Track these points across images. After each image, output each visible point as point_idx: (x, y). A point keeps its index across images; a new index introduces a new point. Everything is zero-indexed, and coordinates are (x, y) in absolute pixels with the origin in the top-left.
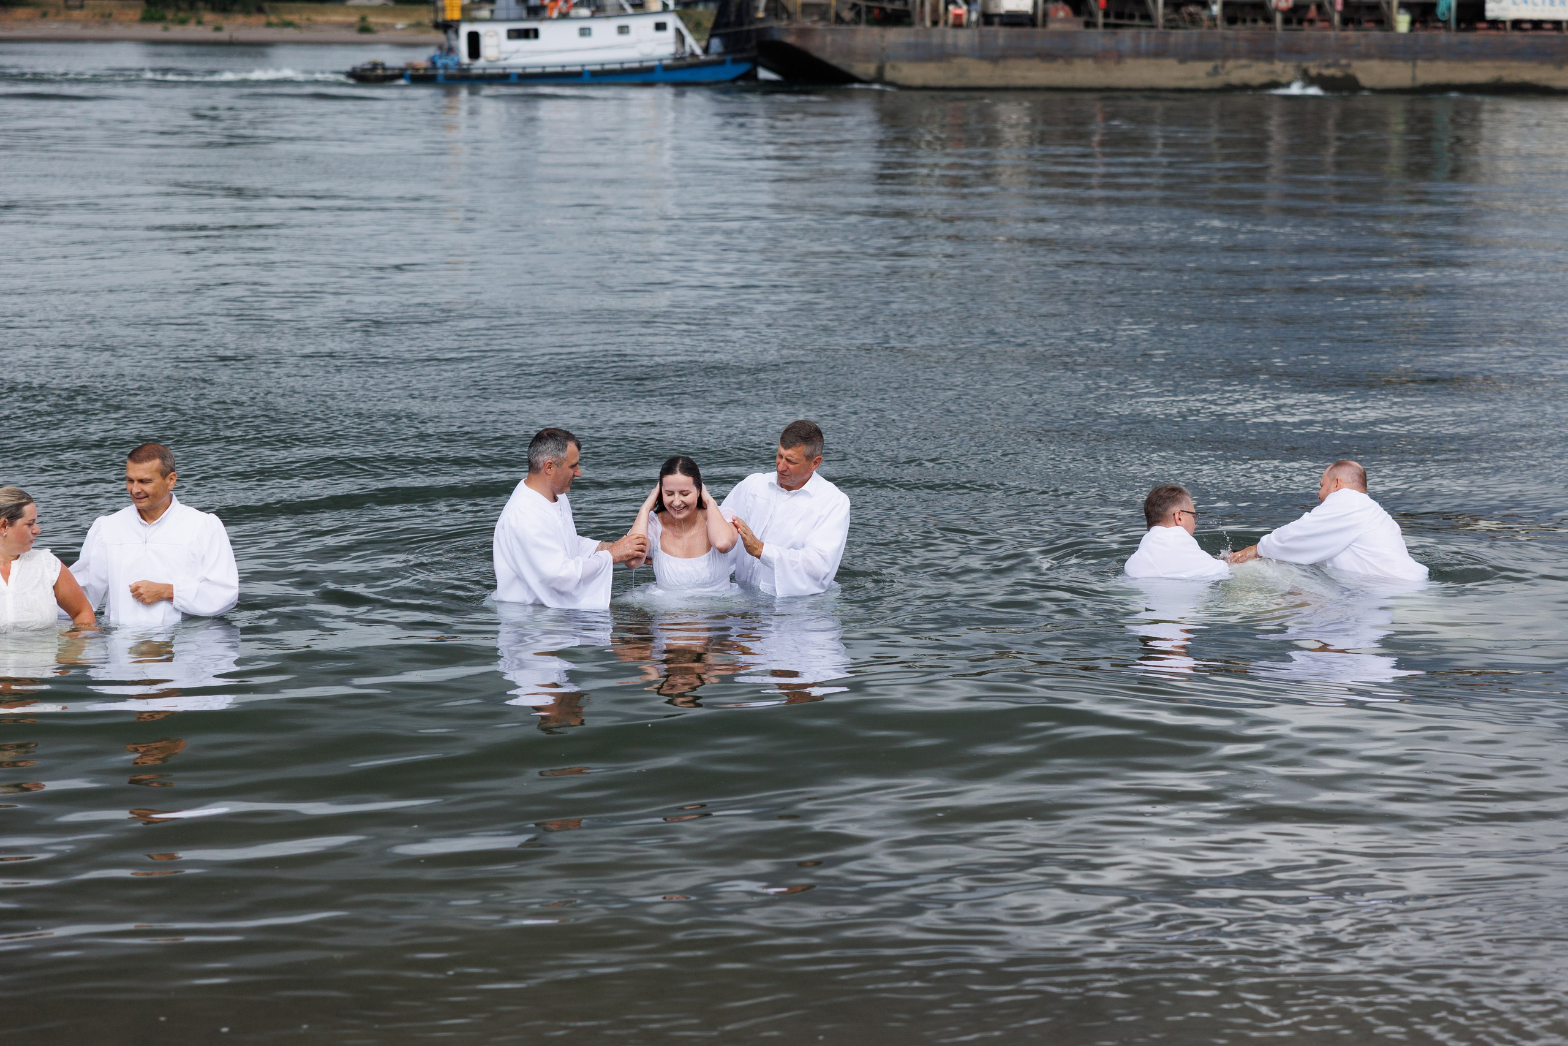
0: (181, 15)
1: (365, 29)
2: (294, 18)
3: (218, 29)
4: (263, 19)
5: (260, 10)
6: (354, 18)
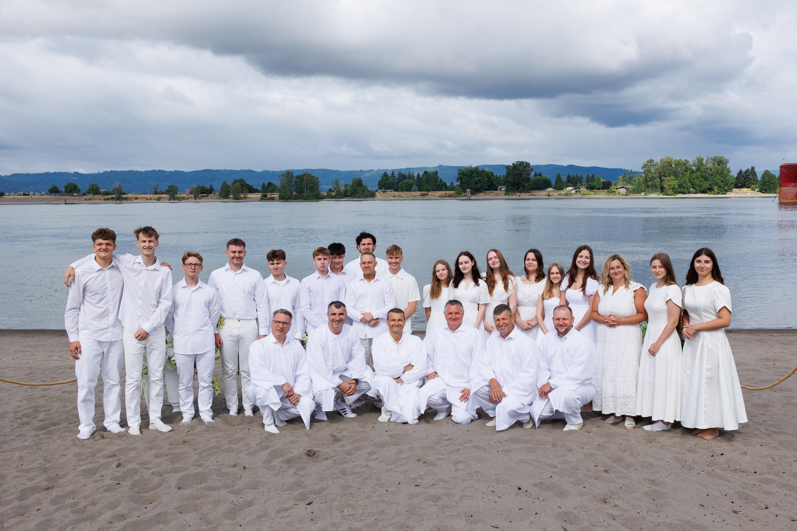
1: (549, 196)
2: (535, 194)
3: (520, 196)
4: (529, 194)
5: (528, 192)
6: (547, 194)
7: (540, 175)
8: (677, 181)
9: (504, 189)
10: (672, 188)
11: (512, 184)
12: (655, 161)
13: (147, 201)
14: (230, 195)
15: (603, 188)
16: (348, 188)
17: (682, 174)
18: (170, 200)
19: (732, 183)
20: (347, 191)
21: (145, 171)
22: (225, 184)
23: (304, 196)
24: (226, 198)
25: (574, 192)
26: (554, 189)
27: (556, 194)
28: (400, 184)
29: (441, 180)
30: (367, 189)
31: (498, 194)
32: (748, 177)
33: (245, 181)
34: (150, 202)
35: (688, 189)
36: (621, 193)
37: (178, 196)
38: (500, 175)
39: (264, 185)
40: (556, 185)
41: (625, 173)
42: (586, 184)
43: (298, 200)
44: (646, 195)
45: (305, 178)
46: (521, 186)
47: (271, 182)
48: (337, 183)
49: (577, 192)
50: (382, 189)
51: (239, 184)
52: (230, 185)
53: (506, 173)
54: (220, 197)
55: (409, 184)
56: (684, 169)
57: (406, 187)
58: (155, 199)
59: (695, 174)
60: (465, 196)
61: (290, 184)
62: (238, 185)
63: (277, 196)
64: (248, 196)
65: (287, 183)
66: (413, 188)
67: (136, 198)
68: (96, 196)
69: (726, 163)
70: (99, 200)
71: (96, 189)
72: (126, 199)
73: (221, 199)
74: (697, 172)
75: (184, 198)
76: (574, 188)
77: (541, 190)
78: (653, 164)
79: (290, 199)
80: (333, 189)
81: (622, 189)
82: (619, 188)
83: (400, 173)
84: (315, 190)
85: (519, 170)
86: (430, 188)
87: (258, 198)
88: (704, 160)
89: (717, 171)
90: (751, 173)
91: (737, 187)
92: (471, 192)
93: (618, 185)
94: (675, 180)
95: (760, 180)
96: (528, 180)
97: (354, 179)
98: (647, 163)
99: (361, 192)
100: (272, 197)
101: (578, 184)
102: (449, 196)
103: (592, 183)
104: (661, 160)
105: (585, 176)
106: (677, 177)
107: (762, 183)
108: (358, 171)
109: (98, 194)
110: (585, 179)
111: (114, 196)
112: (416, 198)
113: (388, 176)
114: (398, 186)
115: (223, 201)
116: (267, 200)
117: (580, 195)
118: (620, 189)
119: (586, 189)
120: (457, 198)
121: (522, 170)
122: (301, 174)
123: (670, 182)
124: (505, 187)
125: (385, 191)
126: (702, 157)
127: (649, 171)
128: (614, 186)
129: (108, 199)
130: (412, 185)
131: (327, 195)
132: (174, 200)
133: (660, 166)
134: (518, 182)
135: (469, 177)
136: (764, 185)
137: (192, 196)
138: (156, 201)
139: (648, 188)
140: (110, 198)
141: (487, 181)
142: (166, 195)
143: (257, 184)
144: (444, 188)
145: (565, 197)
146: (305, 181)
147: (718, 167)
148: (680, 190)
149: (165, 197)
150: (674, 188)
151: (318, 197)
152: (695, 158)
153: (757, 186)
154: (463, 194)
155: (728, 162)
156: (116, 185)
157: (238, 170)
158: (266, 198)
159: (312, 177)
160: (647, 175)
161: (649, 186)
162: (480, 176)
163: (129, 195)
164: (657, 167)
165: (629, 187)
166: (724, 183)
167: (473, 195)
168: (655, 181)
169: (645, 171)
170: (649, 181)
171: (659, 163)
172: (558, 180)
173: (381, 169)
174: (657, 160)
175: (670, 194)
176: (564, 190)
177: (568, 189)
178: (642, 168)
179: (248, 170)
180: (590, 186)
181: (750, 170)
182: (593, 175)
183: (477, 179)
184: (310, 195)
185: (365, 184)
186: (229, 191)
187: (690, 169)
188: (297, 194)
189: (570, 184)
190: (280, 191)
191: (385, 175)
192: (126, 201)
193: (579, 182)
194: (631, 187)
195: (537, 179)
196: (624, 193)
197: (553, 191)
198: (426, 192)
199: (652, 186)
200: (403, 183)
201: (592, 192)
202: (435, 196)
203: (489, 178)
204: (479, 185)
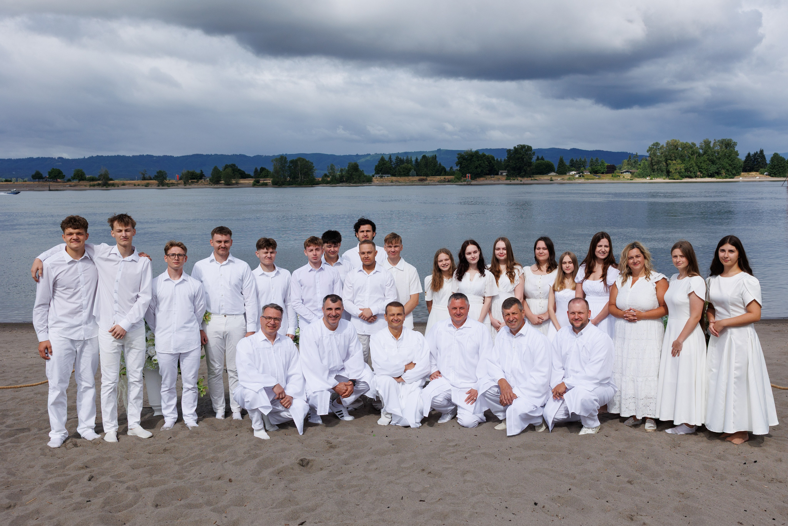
0: (514, 178)
1: (551, 180)
2: (537, 178)
3: (521, 181)
4: (530, 178)
6: (549, 178)
7: (542, 159)
8: (684, 165)
9: (505, 174)
10: (679, 172)
11: (514, 169)
12: (661, 144)
13: (135, 187)
14: (221, 181)
15: (607, 173)
16: (344, 173)
17: (689, 157)
18: (159, 186)
19: (740, 167)
20: (343, 176)
21: (132, 156)
22: (216, 170)
23: (298, 181)
24: (217, 184)
25: (577, 176)
26: (557, 173)
27: (559, 179)
28: (397, 169)
29: (440, 164)
30: (364, 174)
31: (499, 179)
32: (757, 160)
33: (236, 166)
34: (138, 188)
35: (694, 173)
36: (626, 177)
37: (167, 182)
38: (501, 160)
39: (256, 170)
40: (559, 170)
41: (630, 157)
42: (590, 168)
43: (292, 186)
44: (651, 179)
45: (299, 163)
46: (522, 171)
47: (263, 167)
48: (332, 168)
49: (580, 176)
50: (379, 174)
51: (231, 169)
52: (221, 170)
53: (508, 157)
54: (211, 183)
55: (406, 169)
56: (690, 152)
57: (403, 171)
58: (143, 185)
59: (702, 158)
60: (464, 181)
61: (283, 169)
62: (229, 170)
63: (270, 181)
64: (240, 182)
65: (280, 168)
66: (411, 173)
67: (124, 185)
68: (81, 183)
69: (734, 146)
70: (85, 186)
71: (81, 175)
72: (113, 185)
73: (212, 185)
74: (704, 156)
75: (173, 184)
76: (578, 172)
77: (543, 174)
78: (659, 147)
79: (284, 185)
80: (328, 174)
81: (627, 173)
82: (624, 172)
83: (397, 158)
84: (310, 175)
85: (520, 153)
86: (429, 172)
87: (250, 184)
88: (711, 143)
89: (725, 155)
90: (760, 156)
91: (745, 170)
92: (471, 176)
93: (622, 169)
94: (681, 164)
95: (769, 164)
96: (530, 164)
97: (350, 164)
98: (652, 147)
99: (358, 177)
100: (265, 183)
101: (582, 168)
102: (449, 181)
103: (596, 167)
104: (667, 143)
105: (588, 160)
106: (683, 160)
107: (771, 167)
108: (354, 156)
109: (83, 180)
110: (588, 163)
111: (100, 182)
112: (414, 184)
113: (385, 161)
114: (396, 171)
115: (214, 187)
116: (259, 185)
117: (583, 180)
118: (625, 174)
119: (590, 173)
120: (456, 183)
121: (524, 153)
122: (295, 158)
123: (676, 165)
124: (506, 171)
125: (382, 176)
126: (709, 140)
127: (655, 155)
128: (618, 171)
129: (94, 186)
130: (410, 170)
131: (321, 181)
132: (163, 186)
133: (666, 149)
134: (520, 166)
135: (469, 161)
136: (773, 169)
137: (182, 181)
138: (144, 187)
139: (653, 172)
140: (96, 184)
141: (487, 166)
142: (155, 181)
143: (249, 169)
144: (443, 173)
145: (568, 182)
146: (299, 166)
147: (725, 150)
148: (686, 174)
149: (154, 183)
150: (681, 172)
151: (312, 183)
152: (702, 141)
153: (766, 169)
154: (463, 179)
155: (736, 145)
156: (103, 171)
157: (230, 154)
158: (258, 184)
159: (307, 162)
160: (652, 158)
161: (655, 169)
162: (481, 161)
163: (116, 181)
164: (663, 151)
165: (634, 171)
166: (732, 166)
167: (473, 180)
168: (660, 165)
169: (650, 154)
170: (655, 165)
171: (665, 146)
172: (561, 164)
173: (378, 153)
174: (663, 143)
175: (676, 178)
176: (567, 174)
177: (571, 174)
178: (648, 152)
179: (240, 155)
180: (594, 170)
181: (759, 153)
182: (597, 159)
183: (477, 163)
184: (305, 181)
185: (361, 168)
186: (220, 177)
187: (697, 153)
188: (291, 180)
189: (573, 168)
190: (273, 177)
191: (382, 159)
192: (113, 188)
193: (582, 166)
194: (636, 171)
195: (539, 164)
196: (629, 178)
197: (555, 176)
198: (425, 177)
199: (657, 170)
200: (401, 168)
201: (596, 176)
202: (434, 181)
203: (490, 162)
204: (479, 170)
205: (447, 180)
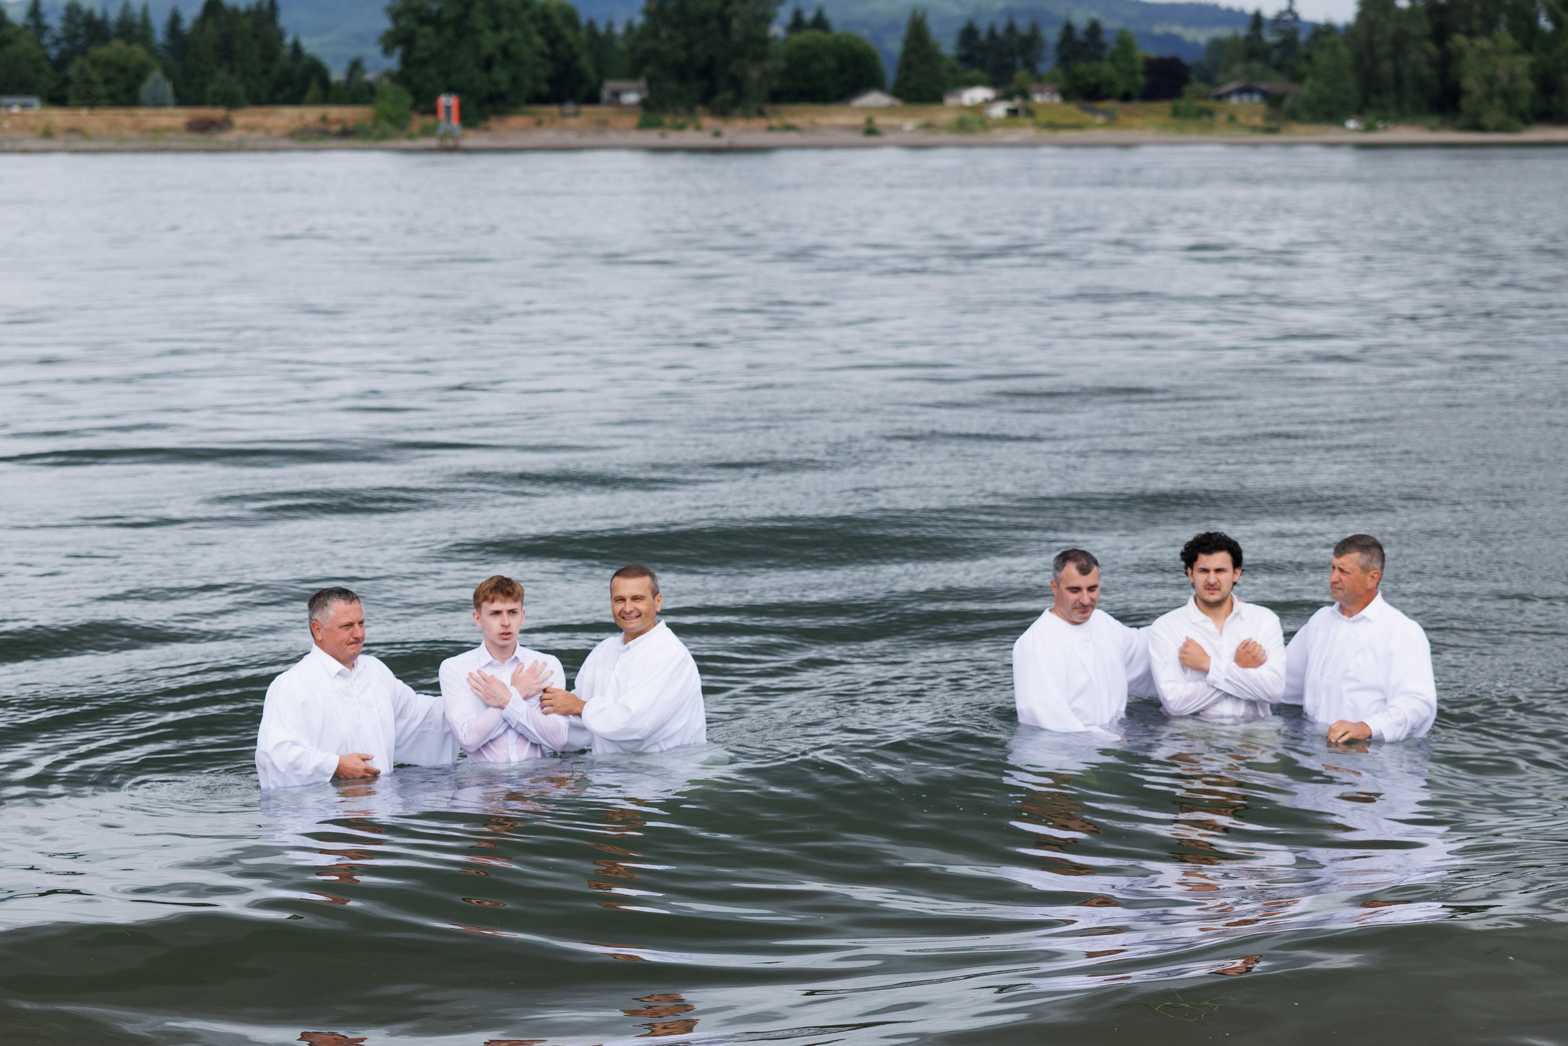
0: (680, 120)
1: (871, 130)
2: (796, 121)
3: (717, 134)
4: (762, 123)
5: (761, 113)
6: (860, 120)
7: (820, 22)
8: (1530, 59)
9: (631, 98)
10: (1508, 96)
11: (681, 72)
15: (1149, 95)
17: (1554, 18)
25: (999, 110)
26: (896, 94)
27: (909, 123)
28: (72, 71)
29: (296, 48)
31: (603, 125)
36: (1242, 119)
38: (612, 24)
40: (905, 81)
42: (1059, 73)
44: (1370, 128)
46: (723, 83)
49: (1013, 112)
53: (647, 13)
55: (123, 70)
57: (107, 81)
60: (427, 132)
66: (146, 88)
76: (1001, 91)
77: (827, 101)
81: (1246, 98)
82: (1228, 95)
83: (72, 9)
86: (240, 90)
92: (461, 108)
93: (1220, 77)
94: (1516, 52)
96: (758, 46)
101: (1021, 75)
102: (344, 133)
103: (1092, 69)
105: (1051, 35)
110: (1051, 51)
112: (162, 144)
113: (10, 25)
114: (67, 79)
117: (1032, 131)
118: (1234, 100)
119: (1066, 96)
120: (384, 144)
123: (1493, 61)
124: (642, 83)
128: (1202, 87)
130: (140, 74)
134: (711, 57)
135: (449, 32)
139: (1378, 92)
141: (543, 55)
144: (314, 90)
145: (953, 138)
148: (1542, 103)
150: (1517, 93)
154: (419, 121)
161: (1386, 80)
162: (510, 28)
165: (1281, 90)
167: (471, 126)
168: (1412, 57)
172: (915, 50)
175: (1491, 126)
176: (950, 101)
177: (966, 99)
180: (1082, 83)
182: (1094, 26)
183: (490, 41)
189: (975, 73)
193: (1021, 61)
194: (1292, 88)
195: (802, 47)
196: (1258, 120)
197: (889, 110)
198: (218, 113)
199: (1399, 81)
200: (95, 63)
201: (1094, 111)
202: (268, 131)
203: (554, 39)
204: (501, 76)
205: (336, 128)
